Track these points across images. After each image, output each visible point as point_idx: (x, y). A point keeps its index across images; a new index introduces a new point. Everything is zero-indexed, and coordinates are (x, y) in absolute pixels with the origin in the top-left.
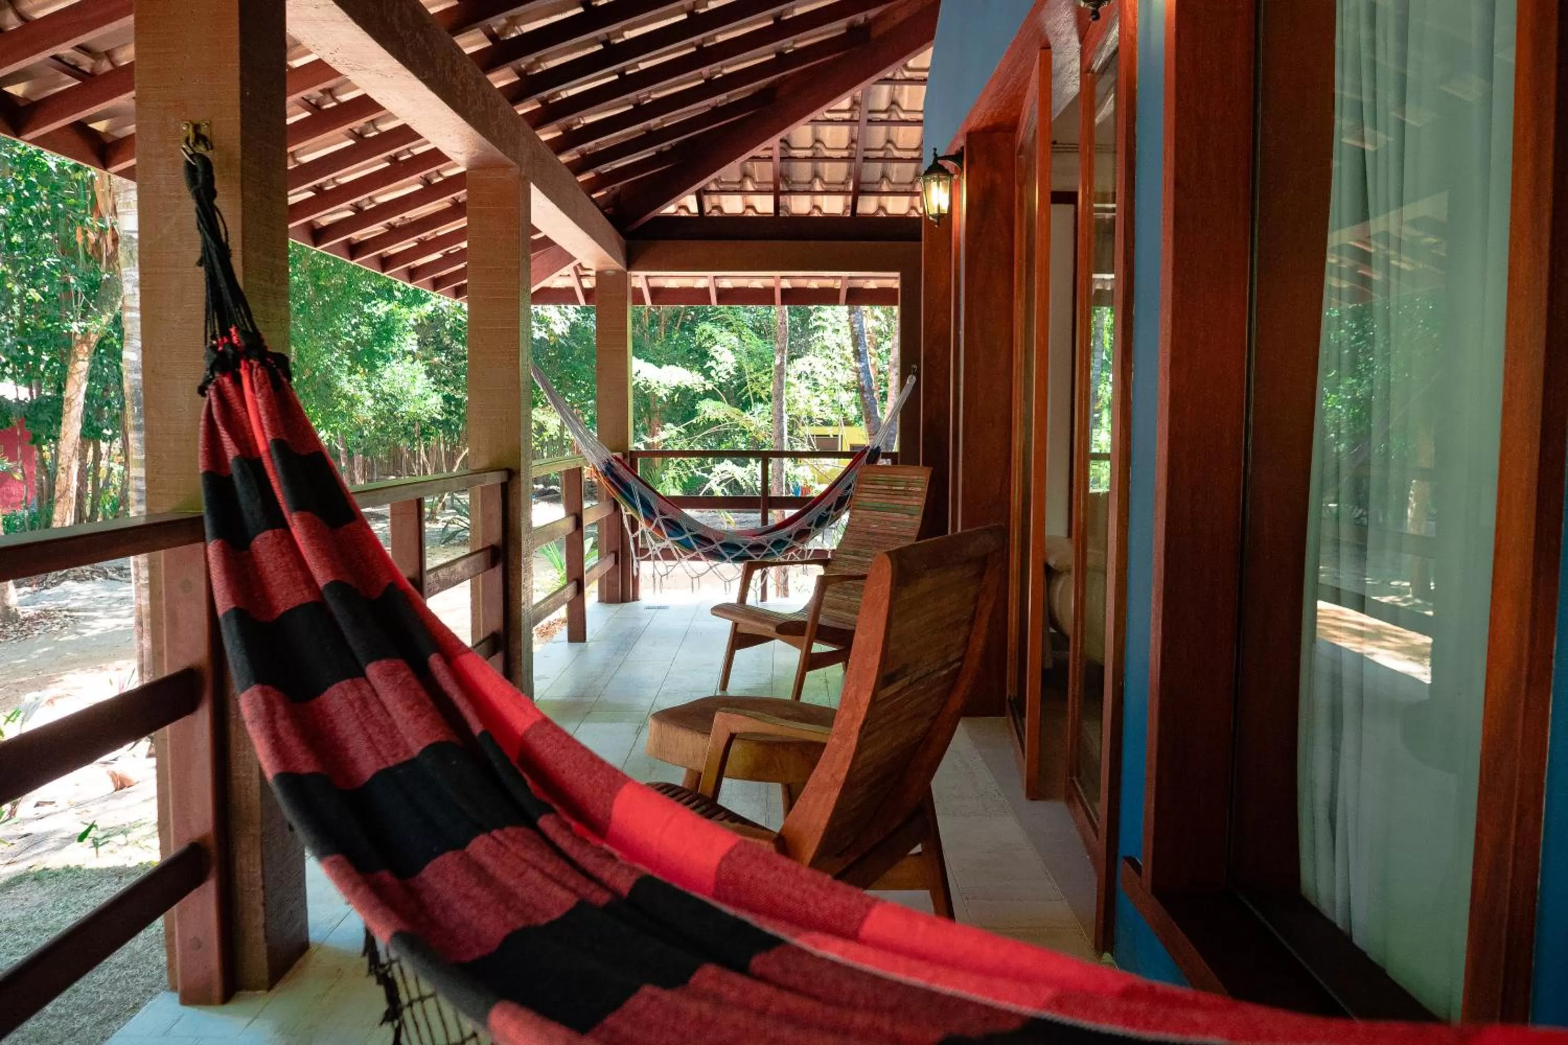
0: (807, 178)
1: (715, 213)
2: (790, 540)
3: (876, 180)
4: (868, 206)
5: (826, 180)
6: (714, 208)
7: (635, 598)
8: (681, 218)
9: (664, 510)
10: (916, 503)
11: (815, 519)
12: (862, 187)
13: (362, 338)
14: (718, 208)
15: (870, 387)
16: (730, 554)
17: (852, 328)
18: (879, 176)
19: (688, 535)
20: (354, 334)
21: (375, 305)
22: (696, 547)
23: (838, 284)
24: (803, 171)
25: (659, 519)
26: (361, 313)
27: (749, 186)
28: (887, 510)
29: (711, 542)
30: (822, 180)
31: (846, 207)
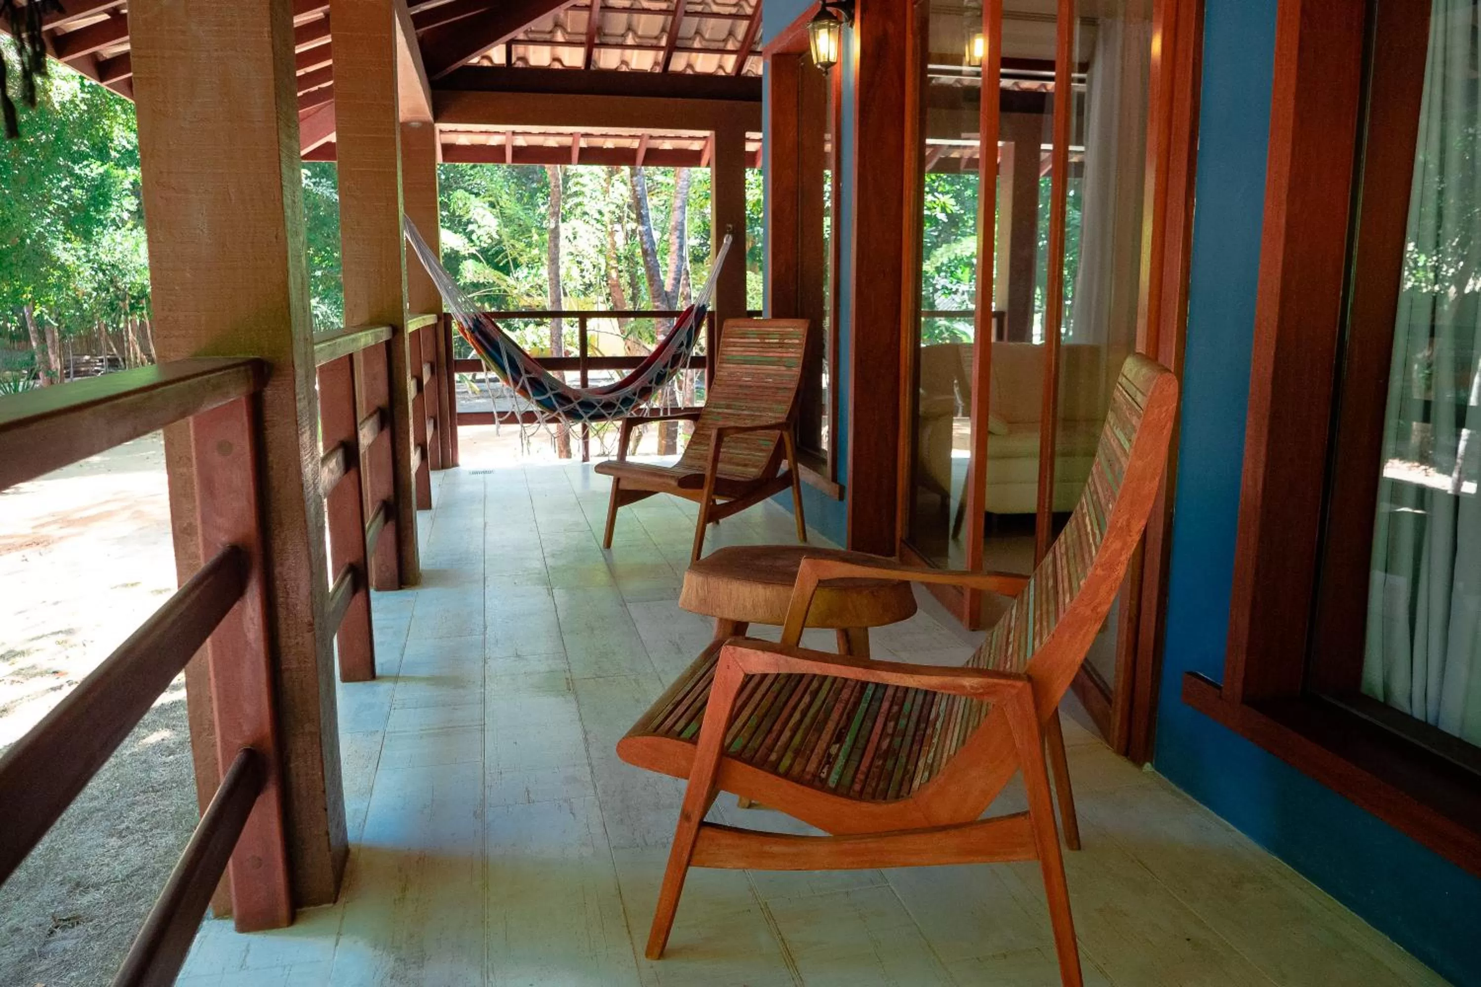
0: (621, 30)
1: (520, 64)
2: (636, 398)
3: (689, 36)
4: (679, 63)
5: (640, 33)
6: (519, 59)
7: (455, 464)
8: (483, 68)
9: (529, 369)
10: (793, 355)
11: (655, 376)
12: (679, 43)
13: (75, 202)
14: (523, 59)
15: (653, 250)
16: (586, 413)
17: (635, 191)
18: (693, 31)
19: (550, 394)
20: (66, 197)
21: (88, 166)
22: (557, 406)
23: (635, 144)
24: (617, 23)
25: (524, 378)
26: (71, 174)
27: (560, 37)
28: (760, 363)
29: (569, 401)
30: (635, 33)
31: (656, 63)
